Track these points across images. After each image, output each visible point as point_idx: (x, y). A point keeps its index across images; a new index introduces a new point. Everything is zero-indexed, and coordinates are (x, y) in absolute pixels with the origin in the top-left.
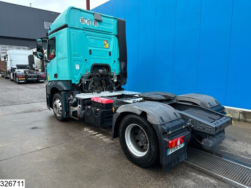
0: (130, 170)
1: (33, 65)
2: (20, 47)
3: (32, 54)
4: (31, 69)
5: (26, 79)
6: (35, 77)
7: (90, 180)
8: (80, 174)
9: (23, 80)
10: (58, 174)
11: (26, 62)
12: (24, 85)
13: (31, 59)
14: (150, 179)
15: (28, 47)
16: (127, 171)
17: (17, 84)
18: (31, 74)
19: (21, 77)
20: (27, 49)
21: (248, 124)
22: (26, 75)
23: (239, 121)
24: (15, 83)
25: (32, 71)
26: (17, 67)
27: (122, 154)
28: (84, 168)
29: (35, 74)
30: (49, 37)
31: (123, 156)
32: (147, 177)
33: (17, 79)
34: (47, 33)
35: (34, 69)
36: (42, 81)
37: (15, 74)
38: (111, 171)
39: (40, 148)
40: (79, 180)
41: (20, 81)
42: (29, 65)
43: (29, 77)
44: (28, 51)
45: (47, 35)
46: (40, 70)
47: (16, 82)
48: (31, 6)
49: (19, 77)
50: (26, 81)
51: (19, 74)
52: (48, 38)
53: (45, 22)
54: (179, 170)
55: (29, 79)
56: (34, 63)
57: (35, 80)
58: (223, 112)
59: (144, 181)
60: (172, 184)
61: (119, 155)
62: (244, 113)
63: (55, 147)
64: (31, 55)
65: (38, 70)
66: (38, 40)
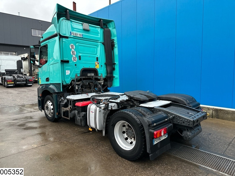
0: (121, 162)
1: (22, 70)
2: (7, 53)
3: (21, 59)
4: (20, 74)
5: (15, 83)
6: (23, 81)
7: (85, 172)
8: (75, 167)
9: (11, 84)
10: (56, 168)
11: (14, 67)
12: (12, 89)
13: (19, 64)
14: (139, 169)
15: (16, 52)
16: (118, 163)
17: (5, 88)
18: (19, 79)
19: (10, 81)
20: (15, 54)
21: (221, 120)
22: (15, 79)
23: (212, 118)
24: (3, 87)
25: (21, 75)
26: (6, 72)
27: (112, 149)
28: (78, 162)
29: (24, 78)
30: (41, 44)
31: (113, 151)
32: (135, 168)
33: (6, 83)
34: (39, 41)
35: (22, 74)
36: (30, 84)
37: (3, 78)
38: (103, 164)
39: (35, 146)
40: (75, 173)
41: (9, 85)
42: (17, 69)
43: (18, 81)
44: (16, 56)
45: (40, 42)
46: (28, 74)
47: (5, 86)
48: (19, 14)
49: (8, 81)
50: (14, 85)
51: (8, 78)
52: (40, 46)
53: (32, 30)
54: (163, 161)
55: (17, 82)
56: (22, 68)
57: (23, 84)
58: (199, 107)
59: (134, 171)
60: (158, 173)
61: (109, 150)
62: (216, 110)
63: (49, 144)
64: (19, 60)
65: (26, 74)
66: (31, 47)
